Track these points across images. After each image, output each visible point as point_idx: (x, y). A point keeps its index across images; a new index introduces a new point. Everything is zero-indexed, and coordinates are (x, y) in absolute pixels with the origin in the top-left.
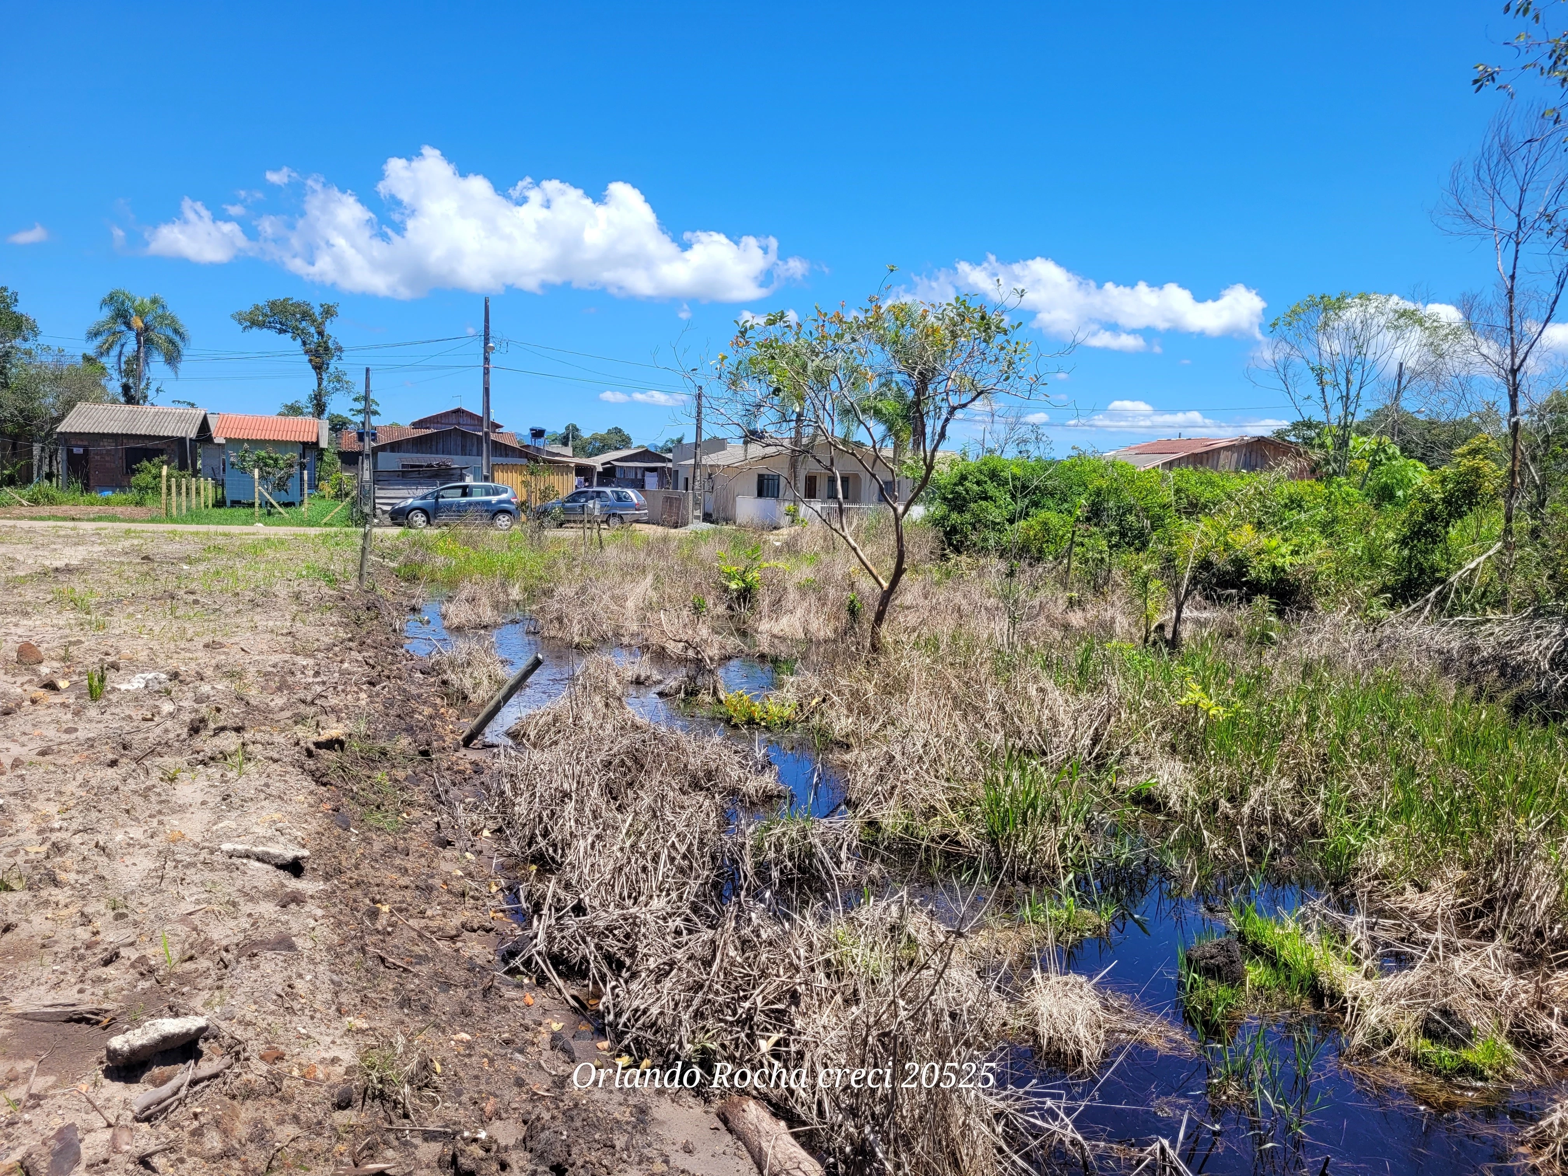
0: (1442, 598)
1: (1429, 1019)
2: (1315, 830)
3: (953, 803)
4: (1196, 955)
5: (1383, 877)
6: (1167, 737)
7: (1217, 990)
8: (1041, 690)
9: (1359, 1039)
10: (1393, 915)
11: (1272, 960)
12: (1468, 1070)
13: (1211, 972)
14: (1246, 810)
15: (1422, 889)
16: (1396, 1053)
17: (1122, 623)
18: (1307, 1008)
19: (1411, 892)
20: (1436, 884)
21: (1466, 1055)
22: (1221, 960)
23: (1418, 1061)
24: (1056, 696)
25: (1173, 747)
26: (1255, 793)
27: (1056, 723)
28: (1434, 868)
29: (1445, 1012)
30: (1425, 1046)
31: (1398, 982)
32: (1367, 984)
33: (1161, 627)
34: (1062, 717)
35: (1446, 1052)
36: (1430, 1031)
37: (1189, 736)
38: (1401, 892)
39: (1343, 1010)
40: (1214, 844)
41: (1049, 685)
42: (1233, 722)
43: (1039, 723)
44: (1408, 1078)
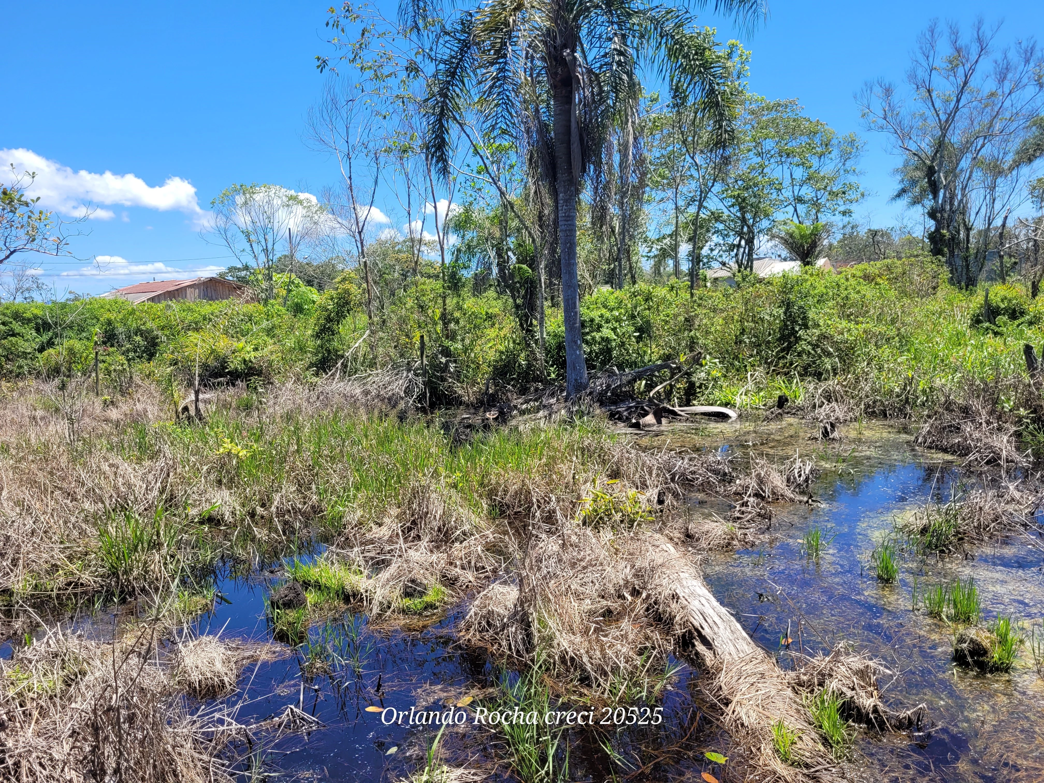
0: (344, 366)
1: (406, 587)
2: (316, 510)
3: (70, 558)
4: (276, 598)
5: (360, 524)
6: (212, 477)
7: (292, 615)
8: (111, 466)
9: (376, 610)
10: (372, 542)
11: (318, 586)
12: (429, 606)
13: (288, 605)
14: (273, 509)
15: (380, 525)
16: (394, 611)
17: (152, 411)
18: (343, 607)
19: (375, 528)
20: (387, 520)
21: (426, 599)
22: (291, 596)
23: (404, 611)
24: (126, 468)
25: (220, 482)
26: (277, 498)
27: (129, 486)
28: (383, 512)
29: (413, 581)
30: (407, 602)
31: (385, 575)
32: (371, 581)
33: (186, 409)
34: (133, 480)
35: (417, 601)
36: (408, 594)
37: (228, 472)
38: (370, 530)
39: (361, 600)
40: (260, 533)
41: (118, 460)
42: (253, 457)
43: (116, 488)
44: (402, 621)
